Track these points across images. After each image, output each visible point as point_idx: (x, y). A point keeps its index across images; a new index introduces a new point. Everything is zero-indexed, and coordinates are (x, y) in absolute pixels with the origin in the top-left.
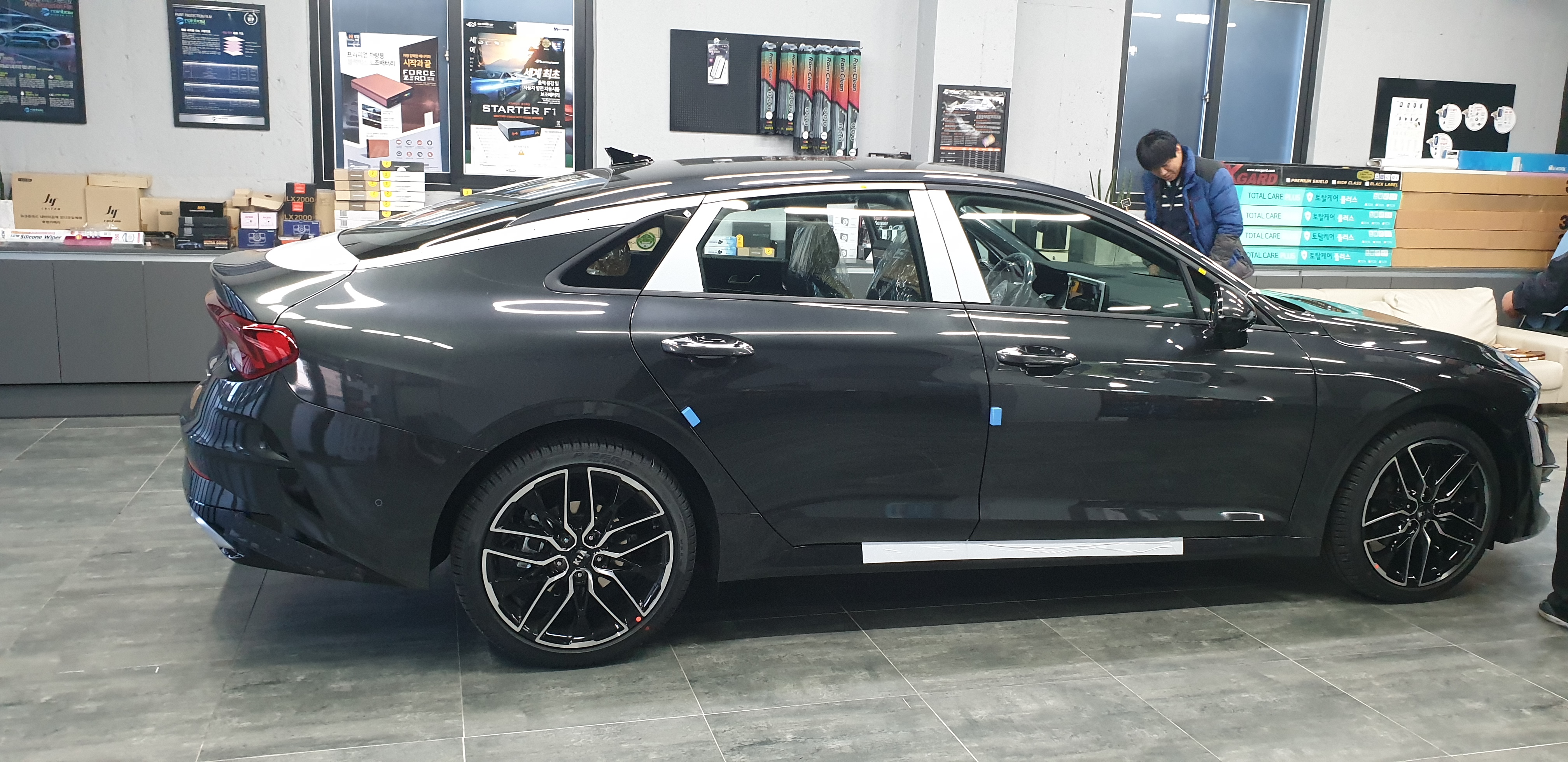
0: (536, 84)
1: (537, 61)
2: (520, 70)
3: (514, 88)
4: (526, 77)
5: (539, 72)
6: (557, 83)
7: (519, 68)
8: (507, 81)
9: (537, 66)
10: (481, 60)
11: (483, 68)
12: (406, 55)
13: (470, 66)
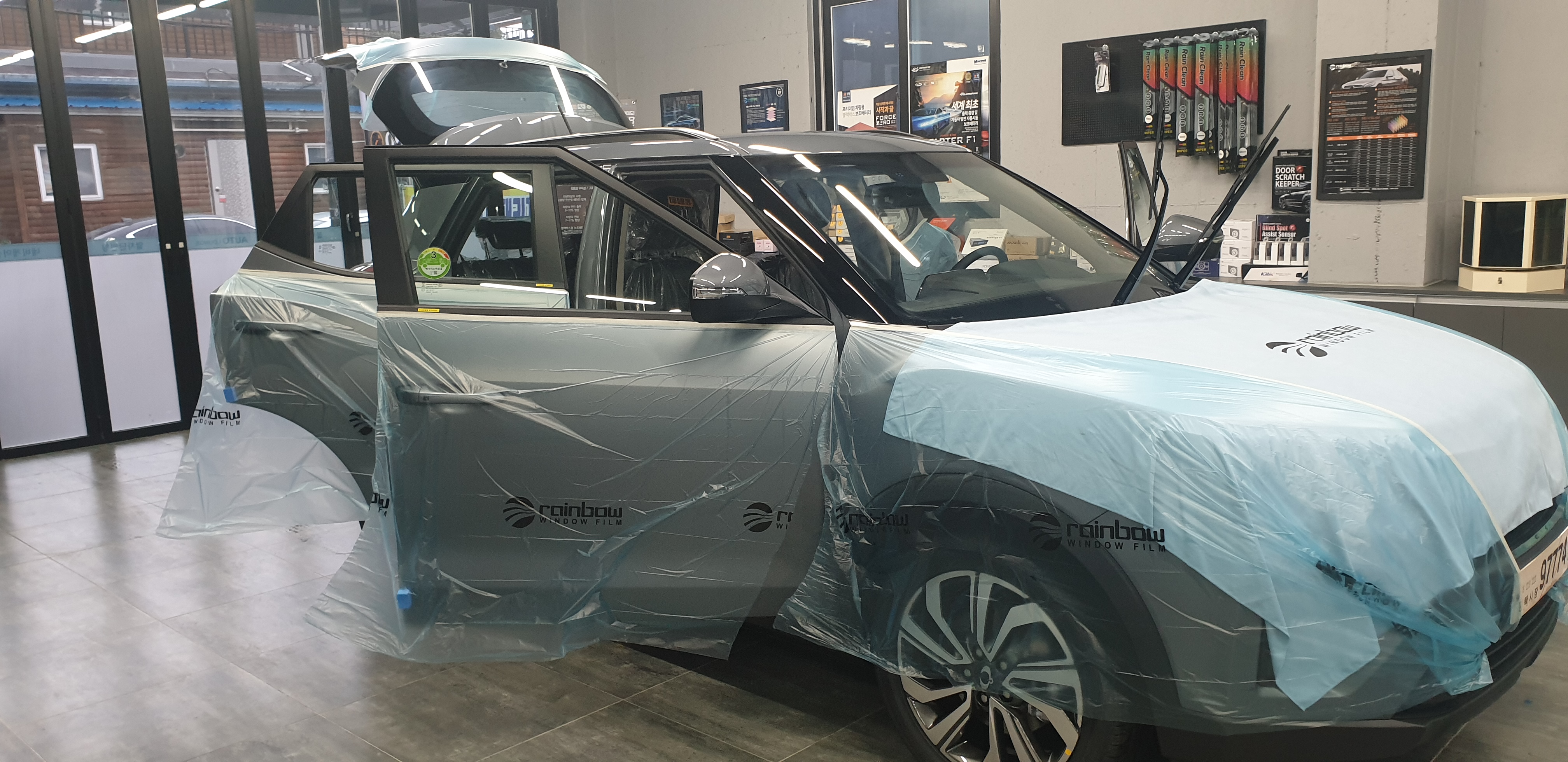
0: (961, 115)
1: (962, 94)
2: (949, 105)
3: (944, 121)
4: (954, 110)
5: (962, 103)
6: (976, 112)
7: (948, 103)
8: (939, 116)
9: (962, 98)
10: (920, 100)
11: (922, 107)
12: (878, 104)
13: (915, 106)
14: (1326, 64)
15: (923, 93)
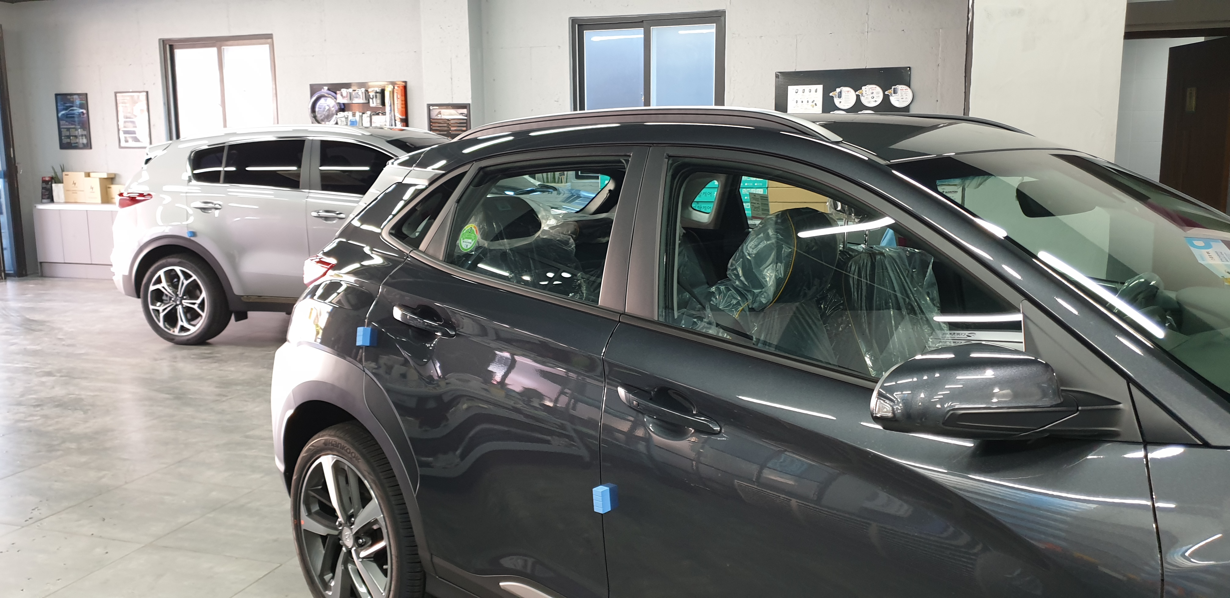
14: (429, 106)
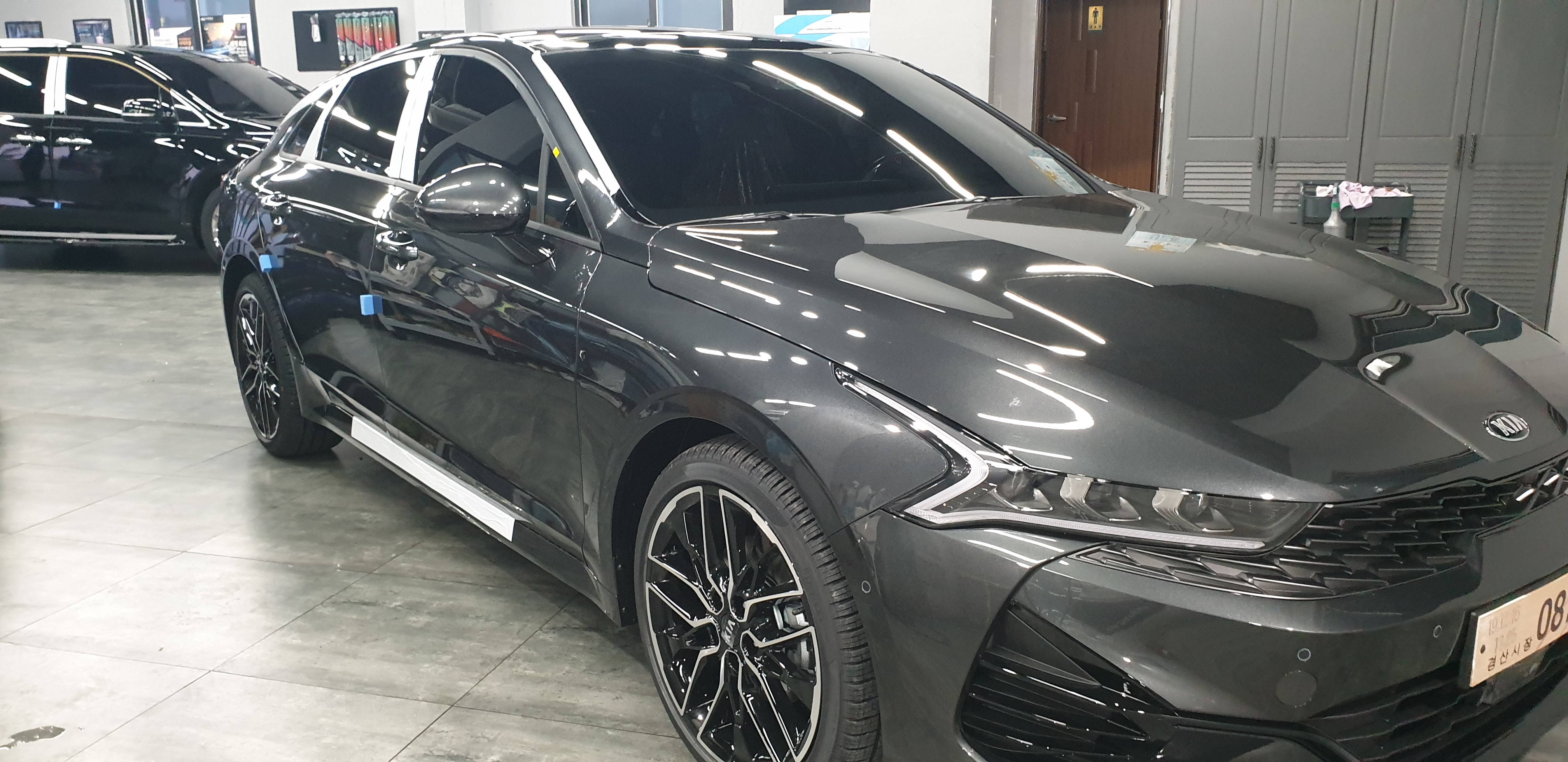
0: (236, 50)
1: (236, 37)
2: (227, 43)
4: (231, 46)
5: (236, 42)
6: (246, 49)
8: (222, 50)
9: (235, 39)
10: (208, 38)
11: (210, 43)
12: (180, 39)
13: (205, 42)
14: (421, 33)
15: (209, 34)
